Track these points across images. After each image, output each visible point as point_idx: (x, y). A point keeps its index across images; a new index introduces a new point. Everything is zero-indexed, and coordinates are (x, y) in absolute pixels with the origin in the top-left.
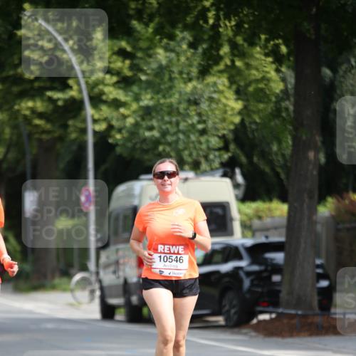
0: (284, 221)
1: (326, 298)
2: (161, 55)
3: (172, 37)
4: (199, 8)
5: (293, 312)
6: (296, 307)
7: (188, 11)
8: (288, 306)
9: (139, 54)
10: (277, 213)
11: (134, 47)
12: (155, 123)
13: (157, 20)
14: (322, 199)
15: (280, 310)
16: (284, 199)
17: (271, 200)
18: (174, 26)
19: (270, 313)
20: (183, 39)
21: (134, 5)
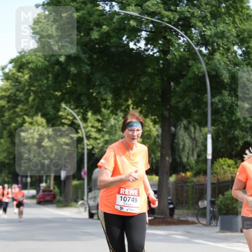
0: (157, 183)
1: (172, 211)
2: (112, 121)
3: (116, 114)
4: (127, 105)
5: (159, 216)
6: (161, 214)
7: (122, 105)
8: (158, 214)
9: (105, 121)
10: (154, 180)
11: (102, 118)
13: (111, 108)
14: (171, 175)
15: (155, 216)
16: (157, 174)
17: (152, 175)
18: (117, 110)
19: (151, 217)
20: (120, 115)
21: (103, 103)
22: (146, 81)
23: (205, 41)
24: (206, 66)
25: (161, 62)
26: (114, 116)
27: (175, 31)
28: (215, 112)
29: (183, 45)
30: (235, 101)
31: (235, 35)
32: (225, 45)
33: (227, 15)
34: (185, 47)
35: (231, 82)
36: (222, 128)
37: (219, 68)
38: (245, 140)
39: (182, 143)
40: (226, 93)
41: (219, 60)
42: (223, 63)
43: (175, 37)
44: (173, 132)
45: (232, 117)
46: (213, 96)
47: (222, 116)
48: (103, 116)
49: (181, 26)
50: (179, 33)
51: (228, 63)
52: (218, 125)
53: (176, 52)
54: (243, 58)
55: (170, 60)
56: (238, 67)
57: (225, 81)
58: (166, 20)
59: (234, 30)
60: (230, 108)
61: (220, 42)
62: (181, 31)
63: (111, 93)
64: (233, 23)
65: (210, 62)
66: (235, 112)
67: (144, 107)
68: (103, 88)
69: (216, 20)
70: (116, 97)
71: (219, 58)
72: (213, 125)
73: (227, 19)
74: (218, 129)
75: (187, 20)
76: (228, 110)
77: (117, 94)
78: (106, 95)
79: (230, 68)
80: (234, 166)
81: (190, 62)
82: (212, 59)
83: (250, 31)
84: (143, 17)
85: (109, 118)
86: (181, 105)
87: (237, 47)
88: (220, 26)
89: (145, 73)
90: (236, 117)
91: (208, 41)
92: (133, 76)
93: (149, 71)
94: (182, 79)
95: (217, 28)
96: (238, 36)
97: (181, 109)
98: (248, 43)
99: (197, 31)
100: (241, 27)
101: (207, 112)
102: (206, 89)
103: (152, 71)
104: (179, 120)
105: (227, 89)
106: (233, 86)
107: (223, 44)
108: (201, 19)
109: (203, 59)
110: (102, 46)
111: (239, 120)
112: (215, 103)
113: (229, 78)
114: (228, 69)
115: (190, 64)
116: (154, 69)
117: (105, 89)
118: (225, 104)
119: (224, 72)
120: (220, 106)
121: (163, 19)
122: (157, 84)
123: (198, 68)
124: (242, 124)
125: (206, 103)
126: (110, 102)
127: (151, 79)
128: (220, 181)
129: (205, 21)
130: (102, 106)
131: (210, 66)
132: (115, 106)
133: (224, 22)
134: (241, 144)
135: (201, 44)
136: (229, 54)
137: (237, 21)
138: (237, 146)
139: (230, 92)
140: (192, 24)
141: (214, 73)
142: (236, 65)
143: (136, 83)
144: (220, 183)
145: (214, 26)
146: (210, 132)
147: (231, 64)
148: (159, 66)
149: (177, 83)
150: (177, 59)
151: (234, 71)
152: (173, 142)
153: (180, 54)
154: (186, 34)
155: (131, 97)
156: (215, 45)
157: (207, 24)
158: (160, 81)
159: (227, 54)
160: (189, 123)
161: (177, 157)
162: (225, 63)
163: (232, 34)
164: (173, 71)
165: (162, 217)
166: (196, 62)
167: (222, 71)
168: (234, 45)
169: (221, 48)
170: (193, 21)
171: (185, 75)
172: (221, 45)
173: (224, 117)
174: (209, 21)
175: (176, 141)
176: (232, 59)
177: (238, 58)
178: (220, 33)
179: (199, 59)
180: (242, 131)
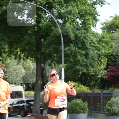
0: (34, 95)
1: (42, 111)
2: (8, 61)
3: (11, 57)
4: (16, 51)
6: (36, 113)
7: (14, 52)
8: (34, 113)
9: (4, 60)
10: (32, 94)
11: (3, 59)
12: (7, 74)
13: (7, 53)
14: (41, 91)
15: (32, 114)
16: (34, 91)
17: (31, 91)
18: (11, 54)
19: (30, 114)
20: (13, 57)
21: (3, 50)
22: (27, 38)
23: (60, 16)
24: (61, 30)
25: (36, 27)
26: (9, 58)
27: (44, 10)
28: (66, 56)
29: (48, 18)
30: (77, 50)
31: (78, 13)
32: (72, 18)
33: (73, 1)
34: (50, 19)
35: (75, 39)
36: (70, 65)
37: (68, 31)
38: (83, 72)
39: (48, 73)
40: (72, 45)
41: (68, 27)
42: (71, 29)
43: (44, 13)
44: (43, 67)
45: (76, 58)
46: (65, 47)
47: (70, 58)
48: (3, 57)
49: (47, 7)
50: (46, 11)
51: (74, 28)
52: (68, 63)
53: (44, 22)
54: (82, 26)
55: (41, 26)
56: (79, 31)
57: (72, 38)
58: (39, 3)
59: (77, 10)
60: (74, 54)
61: (69, 16)
62: (47, 10)
63: (7, 45)
64: (76, 6)
65: (63, 28)
66: (77, 56)
67: (26, 53)
68: (3, 42)
69: (67, 4)
70: (11, 47)
71: (68, 25)
72: (65, 63)
73: (73, 3)
74: (68, 65)
75: (50, 3)
76: (73, 54)
77: (11, 45)
78: (5, 46)
79: (75, 31)
80: (77, 86)
81: (52, 27)
82: (65, 26)
83: (86, 11)
84: (26, 2)
85: (7, 59)
86: (47, 51)
87: (79, 19)
88: (69, 7)
89: (27, 34)
90: (78, 59)
91: (63, 16)
92: (20, 35)
93: (29, 32)
94: (48, 37)
95: (67, 9)
96: (79, 13)
97: (47, 54)
98: (84, 17)
99: (56, 10)
100: (81, 8)
101: (62, 55)
102: (61, 43)
103: (31, 32)
104: (46, 60)
105: (73, 43)
106: (76, 41)
107: (71, 17)
108: (58, 3)
109: (60, 26)
110: (2, 18)
111: (79, 60)
112: (66, 50)
113: (74, 37)
114: (73, 31)
115: (52, 29)
116: (32, 32)
117: (4, 42)
118: (72, 52)
119: (71, 33)
120: (69, 52)
121: (37, 3)
122: (33, 40)
123: (57, 31)
124: (81, 62)
125: (61, 51)
126: (7, 50)
127: (30, 37)
128: (69, 94)
129: (61, 5)
130: (2, 52)
131: (64, 30)
132: (10, 52)
133: (71, 5)
134: (81, 74)
135: (59, 17)
136: (74, 23)
137: (79, 5)
138: (78, 75)
139: (75, 45)
140: (53, 6)
141: (65, 34)
142: (78, 29)
143: (22, 39)
144: (69, 95)
145: (66, 8)
146: (63, 67)
147: (75, 29)
148: (35, 30)
149: (45, 40)
150: (45, 26)
151: (77, 33)
152: (42, 72)
153: (47, 23)
154: (50, 12)
155: (19, 47)
156: (66, 18)
157: (62, 6)
158: (35, 38)
159: (73, 23)
160: (52, 62)
161: (45, 81)
162: (71, 28)
163: (76, 12)
164: (43, 32)
165: (36, 114)
166: (55, 28)
167: (70, 33)
168: (77, 18)
169: (70, 20)
170: (54, 4)
171: (49, 35)
172: (70, 18)
173: (71, 59)
174: (63, 5)
175: (44, 72)
176: (75, 26)
177: (79, 25)
178: (69, 11)
179: (57, 26)
180: (81, 67)
